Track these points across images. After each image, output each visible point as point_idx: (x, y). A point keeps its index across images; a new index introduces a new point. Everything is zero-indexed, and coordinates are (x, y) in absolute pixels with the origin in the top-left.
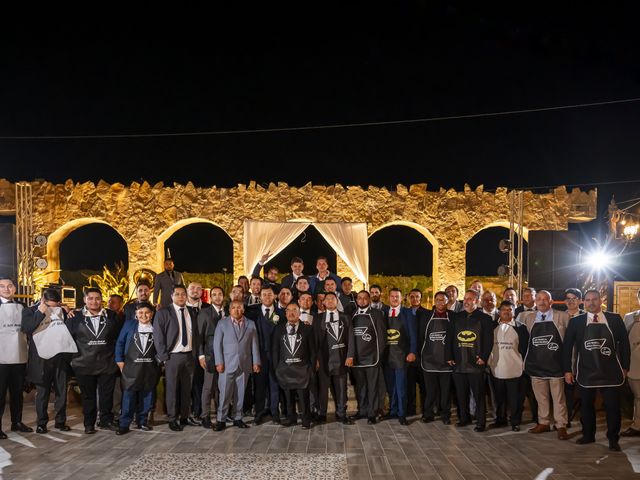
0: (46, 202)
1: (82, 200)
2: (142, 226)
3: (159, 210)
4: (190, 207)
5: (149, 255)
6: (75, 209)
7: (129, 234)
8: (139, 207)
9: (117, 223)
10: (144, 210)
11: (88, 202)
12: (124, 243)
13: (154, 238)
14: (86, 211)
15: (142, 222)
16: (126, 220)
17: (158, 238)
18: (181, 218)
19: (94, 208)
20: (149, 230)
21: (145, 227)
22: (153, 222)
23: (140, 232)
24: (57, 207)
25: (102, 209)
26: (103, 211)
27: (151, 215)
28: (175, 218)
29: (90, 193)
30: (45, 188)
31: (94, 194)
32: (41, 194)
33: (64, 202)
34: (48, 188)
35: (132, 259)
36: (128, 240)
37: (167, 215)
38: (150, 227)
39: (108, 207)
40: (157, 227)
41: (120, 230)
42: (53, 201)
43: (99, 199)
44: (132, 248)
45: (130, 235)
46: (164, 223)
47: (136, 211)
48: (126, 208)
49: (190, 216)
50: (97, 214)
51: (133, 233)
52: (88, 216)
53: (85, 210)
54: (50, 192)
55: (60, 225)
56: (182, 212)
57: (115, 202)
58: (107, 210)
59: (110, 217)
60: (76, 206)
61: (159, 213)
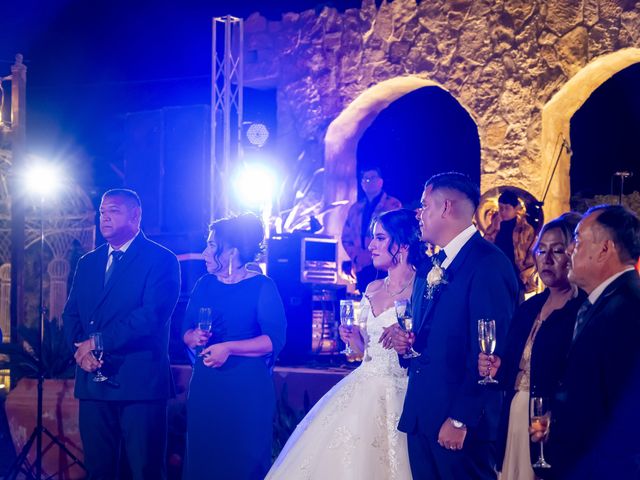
0: (326, 51)
1: (391, 39)
2: (510, 83)
3: (548, 40)
4: (619, 22)
5: (524, 153)
6: (377, 60)
7: (483, 105)
8: (504, 38)
9: (459, 82)
10: (515, 45)
11: (404, 41)
12: (472, 127)
13: (536, 110)
14: (398, 62)
15: (509, 73)
16: (476, 74)
17: (545, 108)
18: (596, 54)
19: (413, 54)
20: (525, 91)
21: (517, 86)
22: (534, 72)
23: (506, 99)
24: (345, 60)
25: (430, 51)
26: (431, 58)
27: (531, 54)
28: (584, 54)
29: (407, 19)
30: (324, 21)
31: (415, 20)
32: (318, 35)
33: (357, 47)
34: (331, 19)
35: (489, 165)
36: (480, 121)
37: (565, 50)
38: (526, 83)
39: (441, 46)
40: (543, 81)
41: (465, 98)
42: (337, 48)
43: (424, 30)
44: (489, 139)
45: (485, 109)
46: (559, 71)
47: (498, 49)
48: (476, 44)
49: (618, 46)
50: (421, 66)
51: (490, 102)
52: (401, 73)
54: (334, 29)
55: (350, 99)
56: (598, 37)
57: (455, 33)
58: (439, 54)
59: (446, 69)
60: (380, 54)
61: (549, 48)
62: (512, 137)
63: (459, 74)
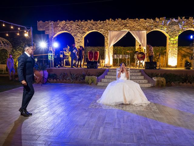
1: (62, 26)
4: (92, 27)
6: (60, 29)
7: (75, 35)
8: (78, 27)
9: (72, 32)
10: (79, 28)
11: (64, 27)
12: (74, 38)
13: (82, 37)
15: (78, 32)
16: (74, 31)
18: (90, 30)
19: (65, 28)
20: (81, 34)
23: (78, 35)
24: (55, 28)
25: (67, 28)
27: (81, 30)
28: (88, 30)
31: (65, 24)
33: (57, 27)
36: (75, 37)
37: (86, 30)
38: (81, 33)
39: (69, 28)
40: (83, 33)
41: (73, 34)
43: (67, 25)
44: (76, 40)
46: (85, 32)
47: (77, 29)
48: (74, 28)
49: (92, 30)
50: (66, 30)
51: (76, 35)
52: (64, 31)
53: (63, 29)
55: (56, 33)
56: (90, 28)
57: (71, 26)
58: (69, 29)
59: (70, 31)
60: (60, 28)
61: (83, 29)
62: (79, 40)
63: (72, 31)
